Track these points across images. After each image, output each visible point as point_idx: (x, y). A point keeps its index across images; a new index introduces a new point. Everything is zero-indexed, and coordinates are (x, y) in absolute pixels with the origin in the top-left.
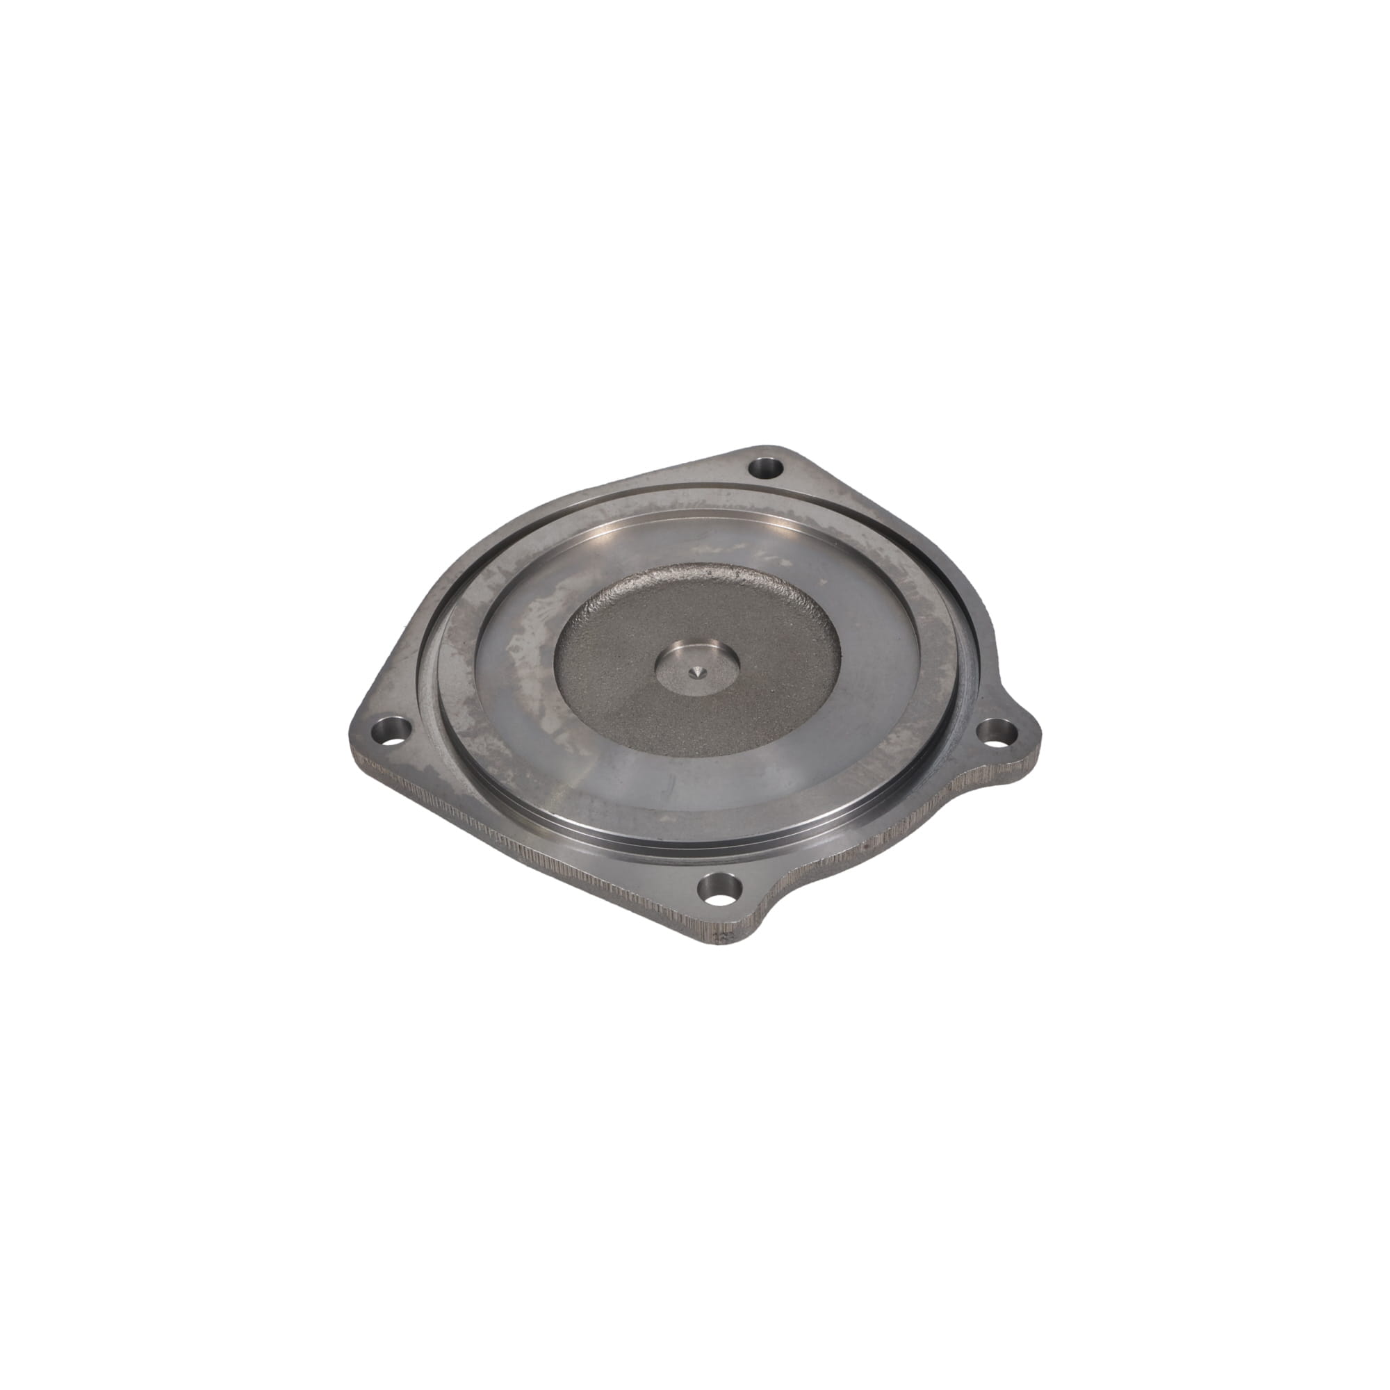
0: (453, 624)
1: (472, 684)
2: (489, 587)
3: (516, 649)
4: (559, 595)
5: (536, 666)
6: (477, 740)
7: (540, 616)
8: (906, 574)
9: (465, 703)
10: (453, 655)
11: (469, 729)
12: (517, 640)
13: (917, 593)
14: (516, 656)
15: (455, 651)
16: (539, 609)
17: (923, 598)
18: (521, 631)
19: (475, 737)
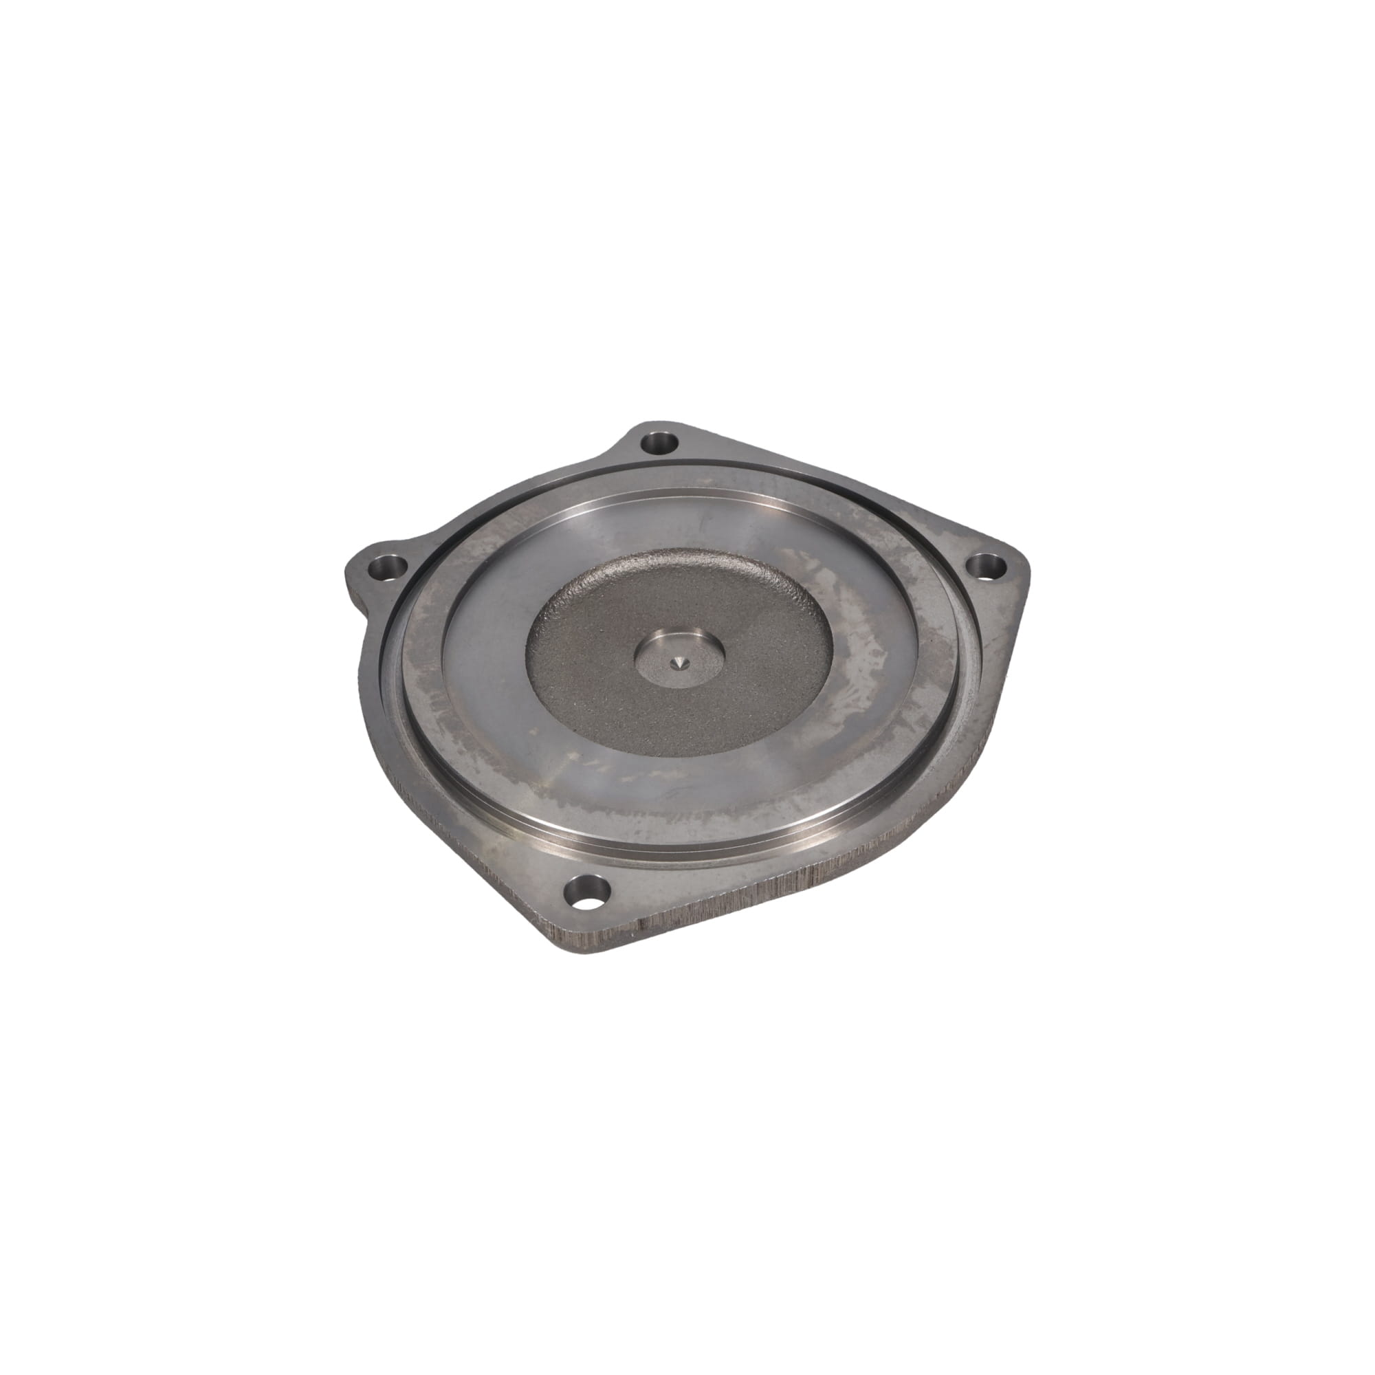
0: (950, 662)
1: (913, 597)
2: (919, 707)
3: (876, 653)
4: (838, 716)
5: (851, 635)
6: (895, 545)
7: (856, 691)
8: (439, 721)
9: (915, 579)
10: (941, 628)
11: (906, 555)
12: (877, 664)
13: (432, 697)
14: (875, 646)
15: (940, 632)
16: (858, 699)
17: (426, 691)
18: (874, 674)
19: (897, 548)
